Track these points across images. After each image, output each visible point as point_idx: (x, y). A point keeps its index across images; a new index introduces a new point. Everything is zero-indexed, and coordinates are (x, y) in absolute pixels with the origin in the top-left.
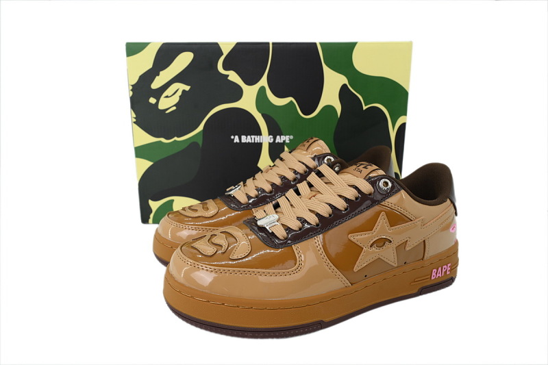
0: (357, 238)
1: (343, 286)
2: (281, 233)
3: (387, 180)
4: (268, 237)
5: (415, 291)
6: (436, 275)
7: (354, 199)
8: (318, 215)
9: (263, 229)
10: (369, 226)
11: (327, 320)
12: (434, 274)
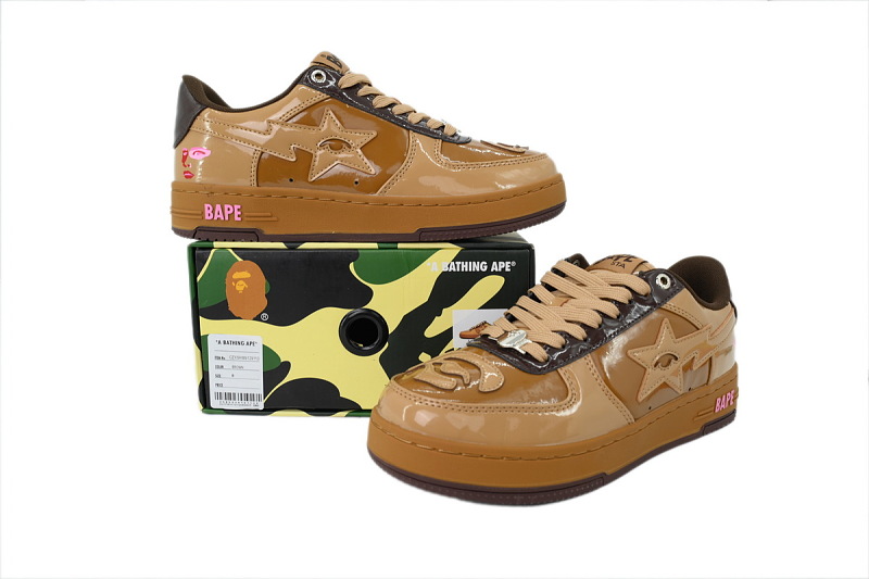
0: (637, 354)
1: (626, 422)
2: (539, 353)
3: (665, 276)
4: (522, 361)
5: (697, 430)
6: (721, 407)
7: (627, 302)
8: (583, 325)
9: (511, 351)
10: (650, 339)
11: (609, 472)
12: (718, 404)
